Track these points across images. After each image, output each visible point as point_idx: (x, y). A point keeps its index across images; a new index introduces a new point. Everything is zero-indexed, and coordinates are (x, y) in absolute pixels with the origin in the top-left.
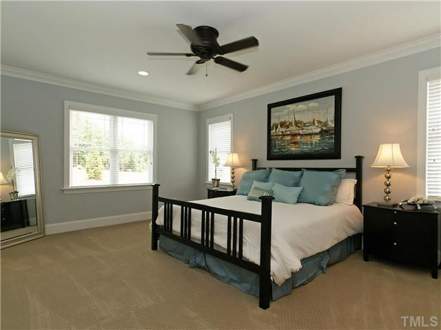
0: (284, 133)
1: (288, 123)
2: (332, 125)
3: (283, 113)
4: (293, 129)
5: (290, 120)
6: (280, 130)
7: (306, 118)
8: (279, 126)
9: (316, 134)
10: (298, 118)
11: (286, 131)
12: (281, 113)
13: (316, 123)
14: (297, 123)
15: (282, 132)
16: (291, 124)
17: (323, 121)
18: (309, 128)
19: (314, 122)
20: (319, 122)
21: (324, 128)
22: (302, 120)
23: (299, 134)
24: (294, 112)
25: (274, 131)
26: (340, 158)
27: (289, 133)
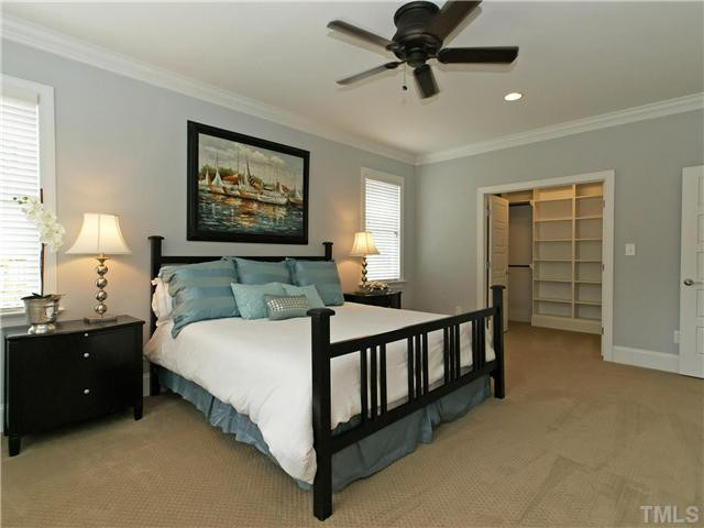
0: (229, 192)
1: (236, 176)
2: (300, 197)
3: (226, 154)
4: (245, 188)
5: (241, 172)
6: (219, 184)
7: (266, 177)
8: (218, 176)
9: (281, 205)
10: (255, 172)
11: (232, 189)
12: (221, 152)
13: (281, 188)
14: (253, 181)
15: (224, 188)
16: (241, 178)
17: (290, 188)
18: (271, 193)
19: (278, 187)
20: (285, 189)
21: (291, 200)
22: (261, 178)
23: (257, 201)
24: (248, 161)
25: (206, 181)
26: (306, 243)
27: (238, 193)
